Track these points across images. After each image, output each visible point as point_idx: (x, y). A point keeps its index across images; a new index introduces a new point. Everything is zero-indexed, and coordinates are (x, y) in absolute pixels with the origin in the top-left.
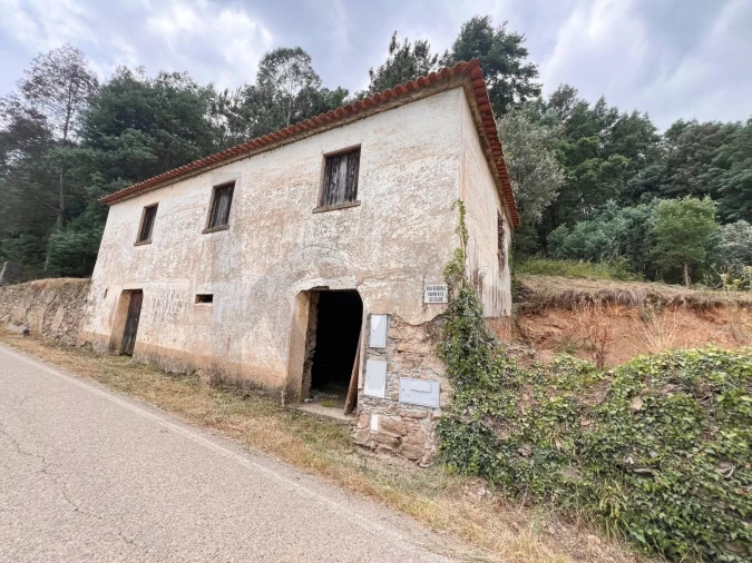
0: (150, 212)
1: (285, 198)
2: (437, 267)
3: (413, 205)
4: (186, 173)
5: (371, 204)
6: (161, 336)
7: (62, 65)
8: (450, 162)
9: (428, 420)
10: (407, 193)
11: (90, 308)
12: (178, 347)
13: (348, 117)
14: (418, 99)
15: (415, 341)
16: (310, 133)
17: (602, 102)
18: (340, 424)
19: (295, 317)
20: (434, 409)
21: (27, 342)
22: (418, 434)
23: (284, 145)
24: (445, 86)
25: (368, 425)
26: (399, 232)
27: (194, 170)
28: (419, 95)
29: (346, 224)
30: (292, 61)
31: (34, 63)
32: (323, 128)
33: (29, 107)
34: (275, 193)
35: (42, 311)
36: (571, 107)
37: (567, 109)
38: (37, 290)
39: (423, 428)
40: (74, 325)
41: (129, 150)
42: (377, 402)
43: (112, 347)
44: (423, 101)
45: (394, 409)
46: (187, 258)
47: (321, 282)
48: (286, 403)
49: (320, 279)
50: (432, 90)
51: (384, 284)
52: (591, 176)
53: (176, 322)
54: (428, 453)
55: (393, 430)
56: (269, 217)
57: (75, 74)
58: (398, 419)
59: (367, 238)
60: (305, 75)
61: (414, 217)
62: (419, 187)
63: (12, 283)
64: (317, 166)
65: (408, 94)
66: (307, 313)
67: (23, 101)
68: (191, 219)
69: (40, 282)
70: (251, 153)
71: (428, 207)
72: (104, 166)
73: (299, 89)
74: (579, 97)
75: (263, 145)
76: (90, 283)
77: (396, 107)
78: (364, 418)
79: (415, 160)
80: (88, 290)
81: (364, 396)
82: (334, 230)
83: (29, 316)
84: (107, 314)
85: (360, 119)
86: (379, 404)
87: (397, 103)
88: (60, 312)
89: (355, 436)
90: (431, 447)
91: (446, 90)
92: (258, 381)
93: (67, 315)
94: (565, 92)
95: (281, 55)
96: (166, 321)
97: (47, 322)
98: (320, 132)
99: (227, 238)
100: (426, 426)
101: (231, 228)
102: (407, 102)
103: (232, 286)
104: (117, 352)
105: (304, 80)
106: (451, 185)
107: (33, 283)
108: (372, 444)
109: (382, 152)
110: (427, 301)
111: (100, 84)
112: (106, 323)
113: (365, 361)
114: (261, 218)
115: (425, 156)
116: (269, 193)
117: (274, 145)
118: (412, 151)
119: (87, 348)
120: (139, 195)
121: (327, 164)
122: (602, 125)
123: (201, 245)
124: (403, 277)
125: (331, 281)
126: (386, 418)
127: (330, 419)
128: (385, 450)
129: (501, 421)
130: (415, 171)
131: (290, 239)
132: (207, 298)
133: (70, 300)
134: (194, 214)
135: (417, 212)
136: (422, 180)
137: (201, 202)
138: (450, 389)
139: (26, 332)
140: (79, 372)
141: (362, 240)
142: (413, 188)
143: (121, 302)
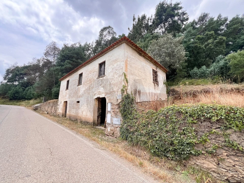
0: (68, 81)
1: (92, 76)
2: (120, 90)
3: (115, 75)
4: (74, 72)
5: (108, 76)
6: (71, 112)
7: (52, 47)
8: (122, 63)
9: (119, 128)
10: (114, 72)
11: (59, 106)
12: (74, 114)
13: (103, 54)
14: (116, 47)
15: (116, 109)
16: (96, 59)
17: (220, 16)
18: (103, 130)
19: (94, 105)
20: (120, 125)
21: (48, 115)
22: (117, 131)
23: (91, 62)
24: (121, 43)
25: (108, 130)
26: (113, 82)
27: (75, 71)
28: (116, 46)
29: (103, 81)
30: (108, 30)
31: (46, 48)
32: (98, 57)
33: (46, 58)
34: (90, 75)
35: (50, 108)
36: (207, 20)
37: (206, 21)
38: (49, 103)
39: (118, 130)
40: (56, 111)
41: (66, 65)
42: (109, 124)
43: (63, 115)
44: (117, 48)
45: (112, 125)
46: (75, 93)
47: (98, 96)
48: (93, 126)
49: (98, 95)
50: (118, 45)
51: (110, 95)
52: (211, 46)
53: (73, 108)
54: (118, 136)
55: (112, 131)
56: (89, 81)
57: (55, 48)
58: (113, 128)
59: (107, 84)
60: (112, 33)
61: (115, 78)
62: (116, 70)
63: (45, 102)
64: (97, 67)
65: (113, 47)
66: (97, 104)
67: (45, 57)
68: (75, 83)
69: (50, 101)
70: (85, 65)
71: (118, 75)
72: (61, 70)
73: (110, 37)
74: (210, 16)
75: (87, 63)
76: (58, 100)
77: (112, 50)
78: (107, 128)
79: (116, 63)
80: (58, 102)
81: (107, 123)
82: (101, 83)
83: (48, 109)
84: (61, 107)
85: (105, 54)
86: (109, 125)
87: (112, 49)
88: (53, 108)
89: (105, 133)
90: (119, 134)
91: (122, 44)
92: (88, 121)
93: (55, 108)
94: (204, 16)
95: (105, 29)
96: (72, 108)
97: (51, 110)
98: (98, 58)
99: (82, 87)
100: (118, 129)
101: (82, 84)
102: (114, 48)
103: (83, 98)
104: (64, 116)
105: (112, 35)
106: (122, 69)
107: (49, 101)
108: (108, 134)
109: (109, 62)
110: (118, 98)
111: (60, 49)
112: (61, 110)
113: (107, 114)
114: (88, 81)
115: (118, 62)
116: (89, 75)
117: (89, 63)
118: (115, 61)
119: (58, 116)
120: (66, 78)
121: (100, 66)
122: (221, 24)
123: (77, 89)
124: (113, 93)
125: (100, 95)
126: (111, 128)
127: (101, 129)
128: (111, 136)
129: (131, 127)
130: (116, 66)
131: (93, 86)
132: (78, 102)
133: (55, 105)
134: (76, 82)
135: (116, 76)
136: (117, 68)
137: (77, 79)
138: (122, 120)
139: (48, 113)
140: (54, 120)
141: (106, 84)
142: (115, 70)
143: (64, 104)
